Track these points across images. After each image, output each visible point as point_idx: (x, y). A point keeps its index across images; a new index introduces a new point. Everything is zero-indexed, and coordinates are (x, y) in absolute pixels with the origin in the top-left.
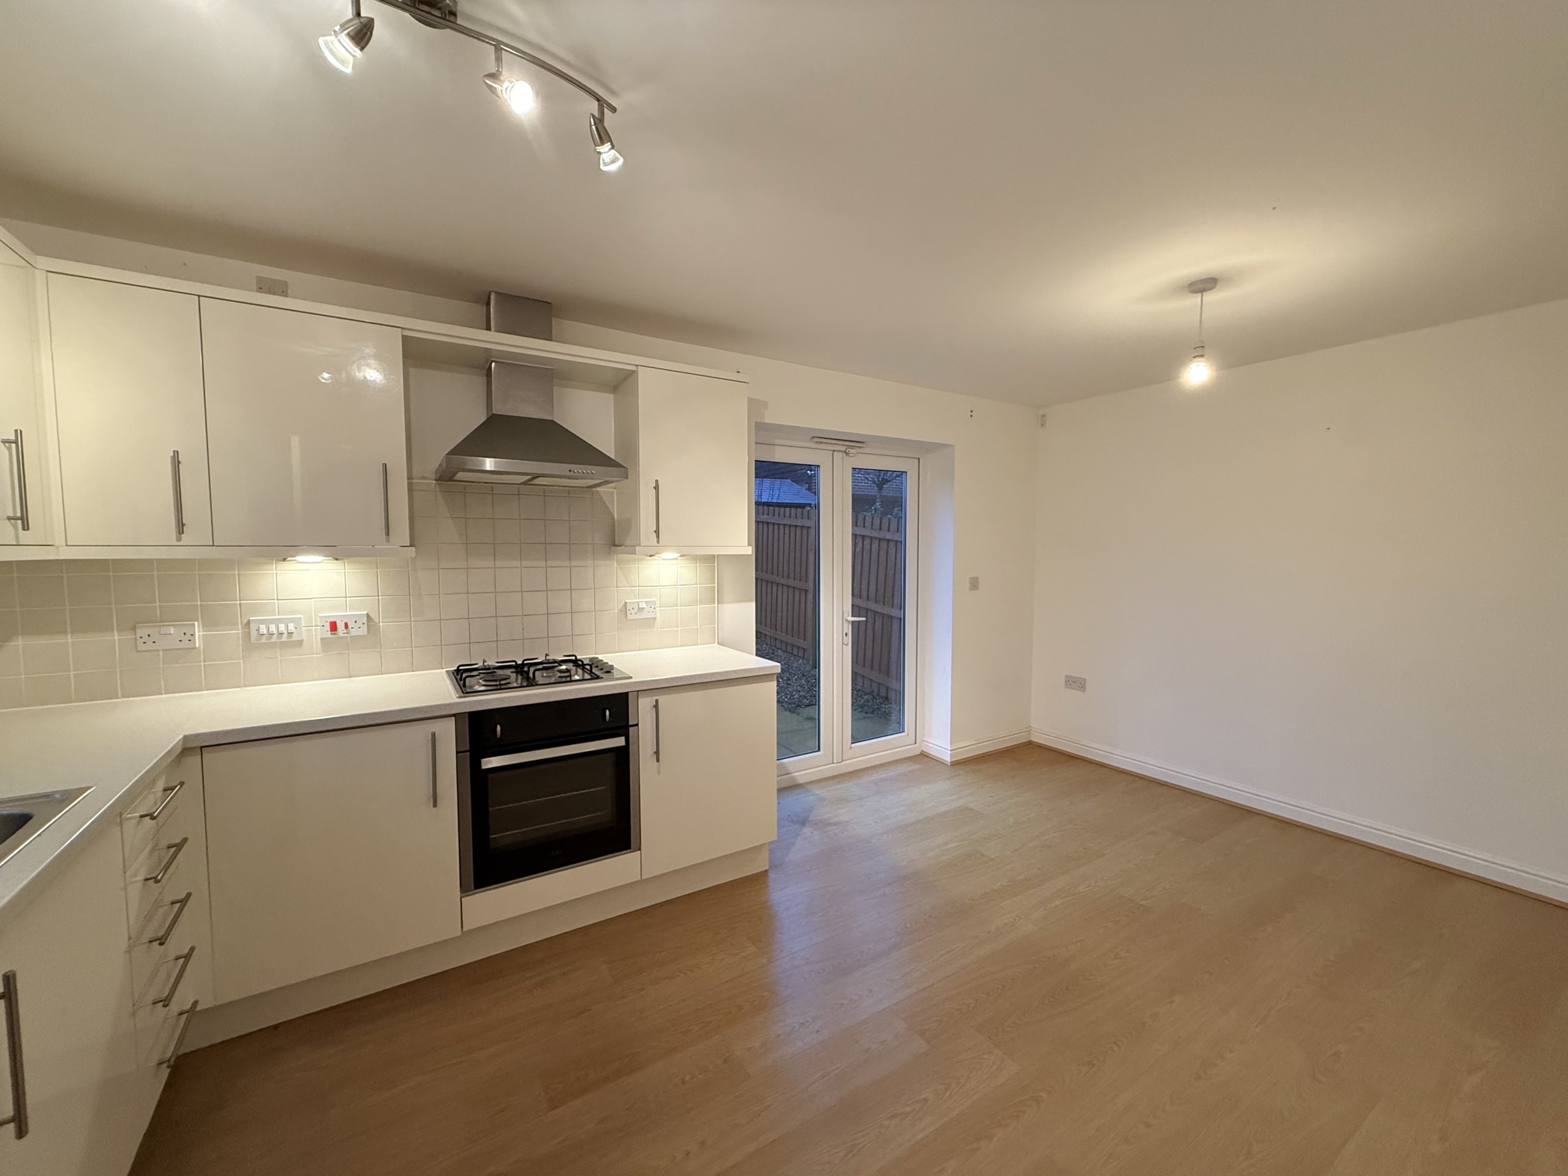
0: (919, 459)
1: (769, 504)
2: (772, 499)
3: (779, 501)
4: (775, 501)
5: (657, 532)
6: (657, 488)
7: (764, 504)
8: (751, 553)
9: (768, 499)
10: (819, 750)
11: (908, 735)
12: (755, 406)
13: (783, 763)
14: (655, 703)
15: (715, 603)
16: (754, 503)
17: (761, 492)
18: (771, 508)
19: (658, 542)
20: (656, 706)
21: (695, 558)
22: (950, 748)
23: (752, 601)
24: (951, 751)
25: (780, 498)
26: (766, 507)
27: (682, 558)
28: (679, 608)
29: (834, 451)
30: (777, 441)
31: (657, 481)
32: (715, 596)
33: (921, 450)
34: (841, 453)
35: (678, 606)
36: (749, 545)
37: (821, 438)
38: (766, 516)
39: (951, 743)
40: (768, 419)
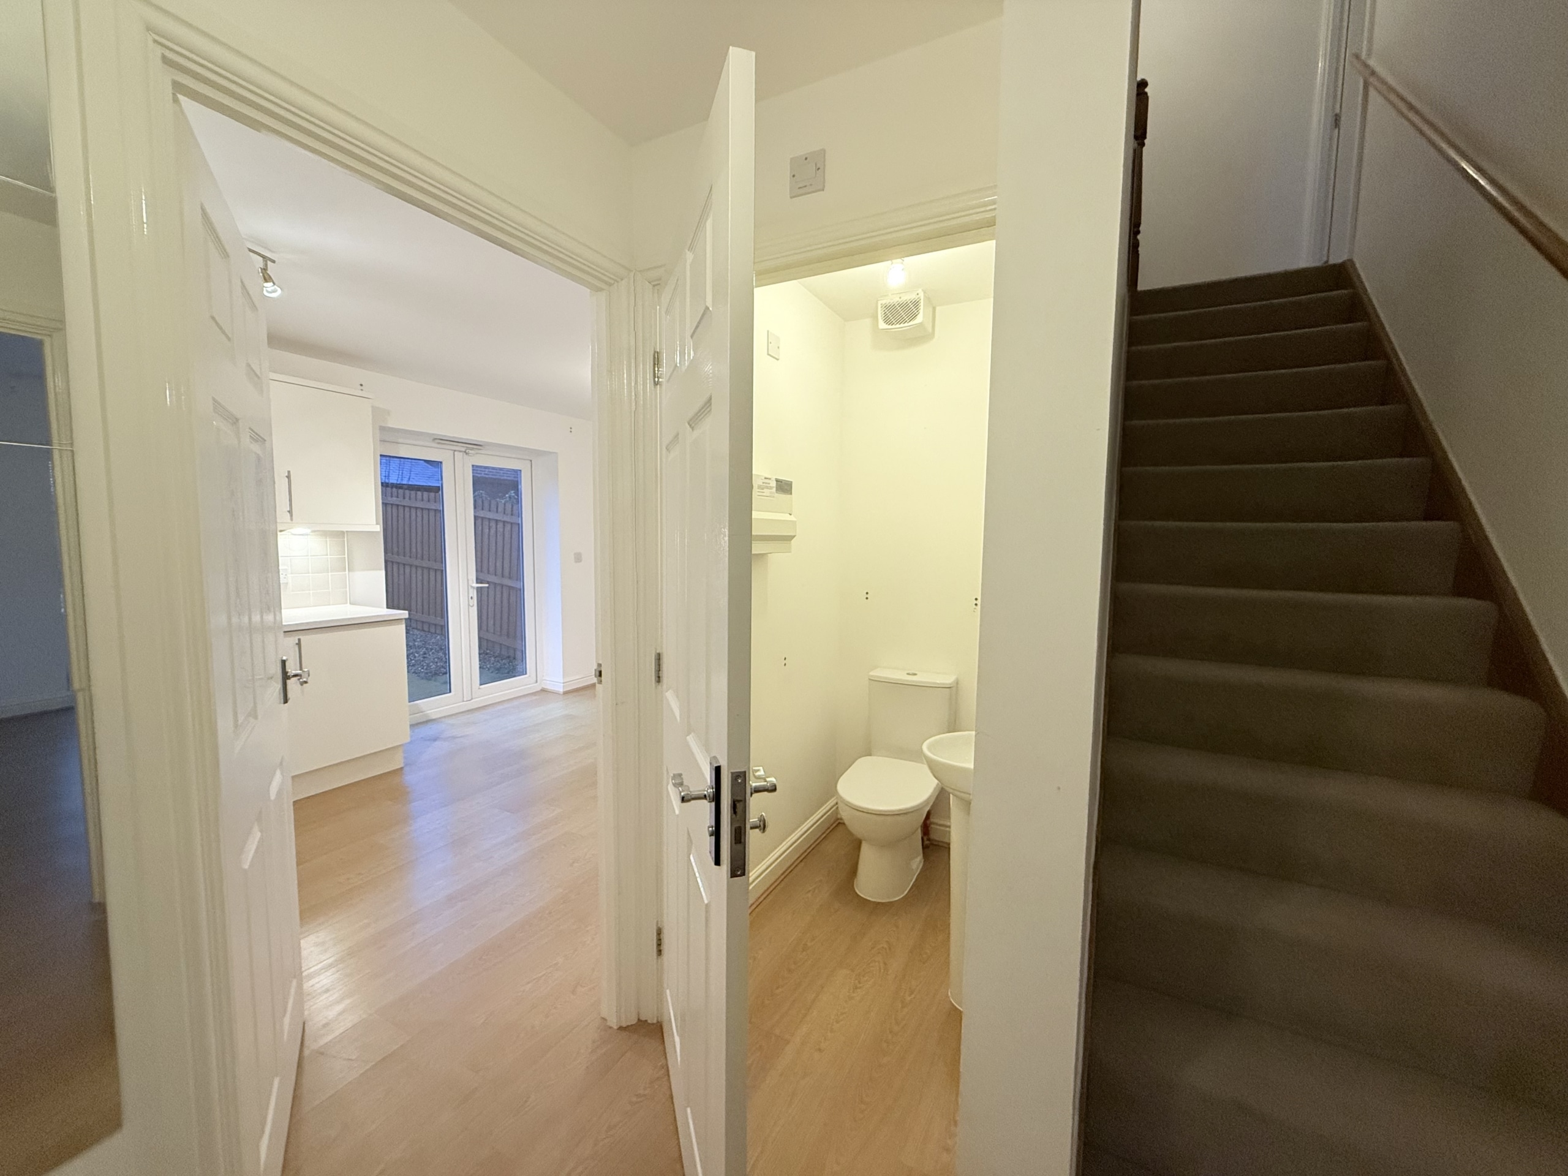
0: (531, 461)
1: (399, 486)
2: (402, 480)
3: (410, 483)
4: (405, 482)
5: (290, 512)
6: (289, 477)
7: (393, 486)
8: (379, 530)
9: (397, 480)
10: (450, 692)
11: (530, 676)
12: (378, 413)
13: (417, 704)
14: (297, 642)
15: (345, 570)
16: (380, 484)
17: (389, 472)
18: (401, 491)
19: (292, 519)
20: (299, 644)
21: (326, 534)
22: (562, 682)
23: (380, 569)
24: (563, 683)
25: (411, 479)
26: (394, 489)
27: (313, 534)
28: (310, 574)
29: (455, 451)
30: (400, 440)
31: (289, 472)
32: (347, 565)
33: (531, 455)
34: (461, 453)
35: (309, 573)
36: (377, 524)
37: (441, 441)
38: (395, 499)
39: (564, 676)
40: (391, 424)
